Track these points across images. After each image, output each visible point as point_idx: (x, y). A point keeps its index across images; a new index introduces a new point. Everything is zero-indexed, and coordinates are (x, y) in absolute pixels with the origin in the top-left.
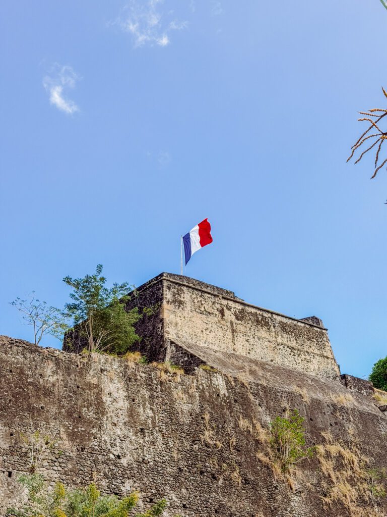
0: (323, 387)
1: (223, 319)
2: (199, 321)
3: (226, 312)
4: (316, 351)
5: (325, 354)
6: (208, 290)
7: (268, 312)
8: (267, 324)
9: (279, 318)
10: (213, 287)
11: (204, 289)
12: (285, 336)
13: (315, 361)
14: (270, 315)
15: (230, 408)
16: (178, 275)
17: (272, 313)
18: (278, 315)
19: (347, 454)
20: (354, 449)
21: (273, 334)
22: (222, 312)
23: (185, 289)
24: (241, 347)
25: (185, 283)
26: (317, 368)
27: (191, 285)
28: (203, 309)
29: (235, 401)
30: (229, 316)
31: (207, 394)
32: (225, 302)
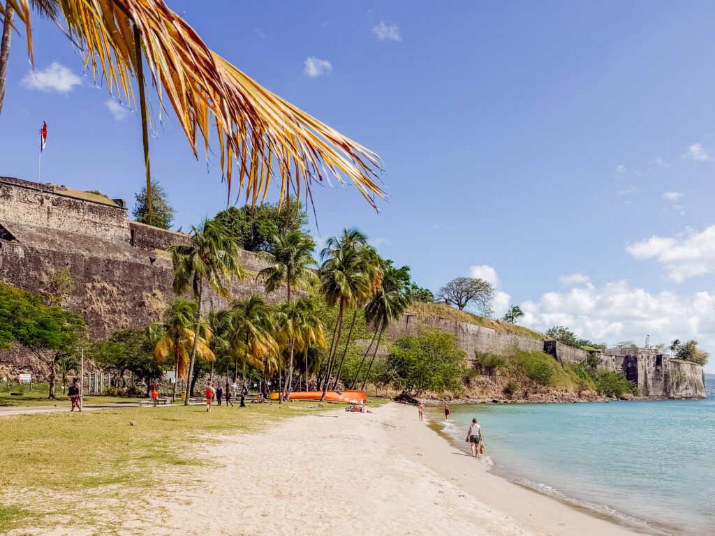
0: (116, 249)
1: (41, 205)
2: (22, 208)
3: (45, 201)
4: (115, 224)
5: (122, 225)
6: (32, 187)
7: (80, 199)
8: (77, 207)
9: (88, 203)
10: (36, 184)
11: (30, 187)
12: (91, 214)
13: (112, 230)
14: (81, 201)
15: (25, 265)
16: (8, 178)
17: (83, 200)
18: (87, 201)
19: (109, 287)
20: (116, 284)
21: (82, 214)
22: (42, 201)
23: (13, 187)
24: (54, 223)
25: (14, 183)
26: (113, 234)
27: (18, 184)
28: (26, 200)
29: (30, 261)
30: (47, 203)
31: (9, 258)
32: (45, 194)
